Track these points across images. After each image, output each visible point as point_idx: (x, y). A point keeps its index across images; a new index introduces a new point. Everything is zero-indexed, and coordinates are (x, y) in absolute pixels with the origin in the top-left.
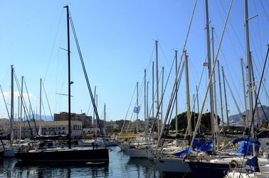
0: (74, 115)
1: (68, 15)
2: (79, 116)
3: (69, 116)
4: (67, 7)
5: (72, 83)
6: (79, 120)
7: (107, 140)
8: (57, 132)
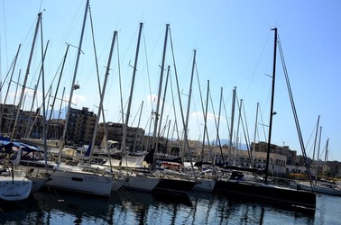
0: (274, 146)
1: (276, 38)
2: (280, 149)
3: (269, 148)
4: (276, 29)
5: (275, 113)
6: (281, 153)
7: (331, 187)
8: (257, 165)
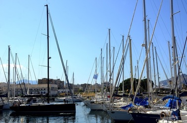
0: (52, 80)
1: (48, 11)
2: (55, 81)
3: (48, 81)
4: (47, 6)
7: (75, 97)
8: (40, 92)
